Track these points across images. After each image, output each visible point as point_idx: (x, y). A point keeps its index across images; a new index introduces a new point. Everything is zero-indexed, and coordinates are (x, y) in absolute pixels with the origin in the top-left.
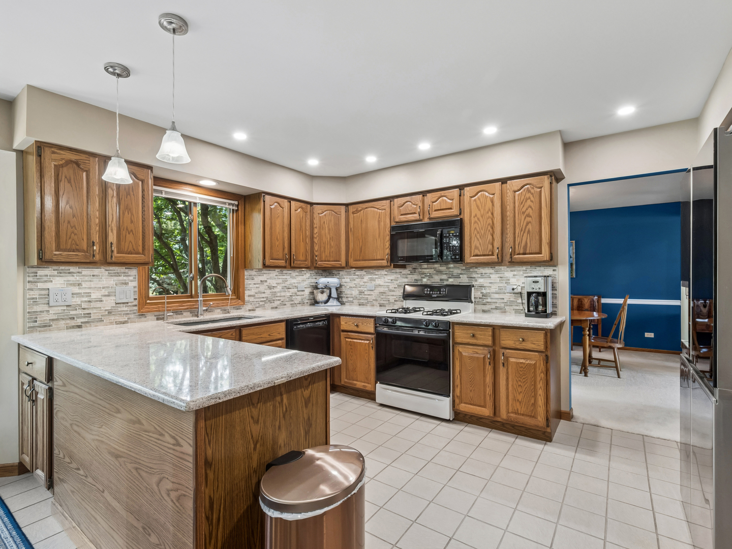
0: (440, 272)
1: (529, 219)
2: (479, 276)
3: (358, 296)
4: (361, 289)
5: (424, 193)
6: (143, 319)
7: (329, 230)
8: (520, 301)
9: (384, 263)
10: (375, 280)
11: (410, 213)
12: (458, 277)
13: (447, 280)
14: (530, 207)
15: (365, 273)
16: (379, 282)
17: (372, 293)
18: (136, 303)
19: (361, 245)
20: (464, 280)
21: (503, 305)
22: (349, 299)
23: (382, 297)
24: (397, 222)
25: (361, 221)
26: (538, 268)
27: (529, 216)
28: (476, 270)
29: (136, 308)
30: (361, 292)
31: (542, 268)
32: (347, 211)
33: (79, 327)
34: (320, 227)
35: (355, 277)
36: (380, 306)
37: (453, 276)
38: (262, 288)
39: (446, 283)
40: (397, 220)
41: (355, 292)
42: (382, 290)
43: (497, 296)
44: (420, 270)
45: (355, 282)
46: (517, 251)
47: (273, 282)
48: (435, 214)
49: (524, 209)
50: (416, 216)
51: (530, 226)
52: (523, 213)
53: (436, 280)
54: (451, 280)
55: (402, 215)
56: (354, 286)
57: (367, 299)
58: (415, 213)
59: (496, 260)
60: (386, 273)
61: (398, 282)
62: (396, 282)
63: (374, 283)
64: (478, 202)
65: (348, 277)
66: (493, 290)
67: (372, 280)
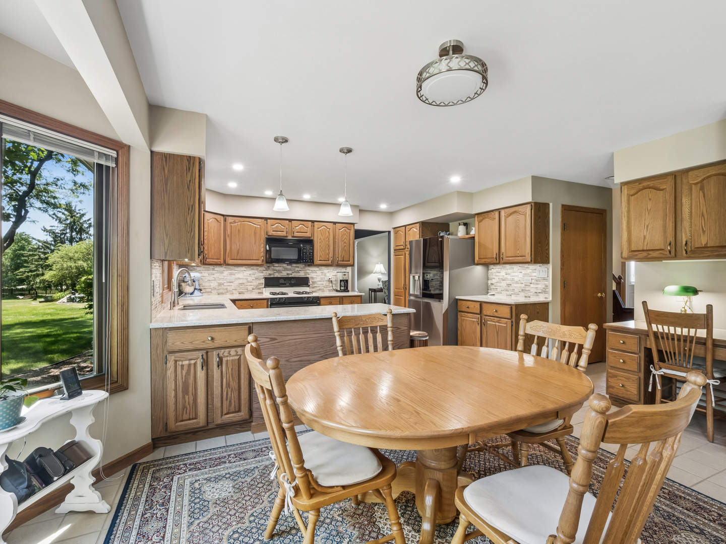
0: (286, 269)
1: (345, 244)
2: (311, 272)
3: (217, 287)
4: (220, 281)
5: (290, 220)
7: (214, 234)
8: (331, 285)
10: (234, 275)
11: (280, 231)
12: (298, 272)
13: (292, 274)
14: (346, 238)
15: (225, 269)
16: (237, 276)
17: (231, 284)
19: (238, 247)
20: (302, 274)
21: (323, 288)
22: (207, 290)
23: (242, 287)
24: (269, 236)
25: (239, 230)
26: (339, 268)
27: (345, 243)
28: (309, 268)
30: (220, 284)
31: (341, 268)
32: (225, 220)
34: (208, 231)
35: (214, 272)
36: (240, 293)
37: (295, 272)
39: (290, 276)
40: (270, 234)
41: (214, 284)
42: (241, 281)
43: (320, 283)
44: (273, 268)
45: (215, 276)
46: (340, 260)
48: (296, 234)
49: (343, 239)
50: (284, 234)
51: (345, 248)
52: (343, 241)
53: (284, 274)
54: (293, 274)
55: (273, 231)
56: (213, 279)
57: (227, 289)
58: (283, 232)
59: (331, 264)
60: (245, 269)
61: (255, 276)
62: (253, 276)
63: (233, 276)
64: (322, 231)
65: (206, 272)
66: (318, 280)
67: (231, 274)
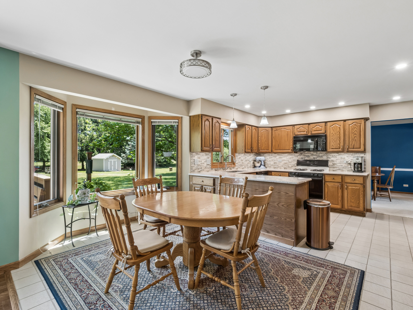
0: (312, 155)
1: (356, 135)
2: (332, 156)
3: (273, 164)
4: (275, 161)
5: (309, 124)
6: (212, 170)
7: (265, 137)
8: (350, 166)
9: (290, 151)
10: (282, 158)
11: (302, 132)
12: (322, 157)
13: (317, 158)
14: (356, 131)
15: (277, 155)
16: (284, 159)
17: (280, 163)
18: (211, 165)
19: (278, 143)
20: (325, 158)
21: (342, 168)
22: (269, 166)
23: (286, 165)
24: (296, 135)
25: (279, 134)
26: (357, 154)
27: (355, 134)
28: (330, 154)
29: (211, 166)
30: (275, 163)
31: (359, 154)
32: (272, 130)
33: (200, 172)
34: (261, 137)
35: (272, 156)
36: (284, 168)
37: (319, 157)
38: (240, 160)
39: (316, 159)
40: (296, 134)
41: (272, 163)
42: (285, 162)
43: (339, 164)
44: (304, 154)
45: (272, 159)
46: (350, 147)
47: (242, 158)
48: (314, 132)
49: (353, 132)
50: (305, 133)
51: (356, 138)
52: (353, 133)
53: (312, 158)
54: (318, 158)
55: (298, 132)
56: (272, 160)
57: (278, 166)
58: (304, 132)
59: (341, 151)
60: (287, 155)
61: (293, 159)
62: (292, 159)
63: (281, 159)
64: (333, 128)
65: (268, 156)
66: (338, 162)
67: (280, 158)
